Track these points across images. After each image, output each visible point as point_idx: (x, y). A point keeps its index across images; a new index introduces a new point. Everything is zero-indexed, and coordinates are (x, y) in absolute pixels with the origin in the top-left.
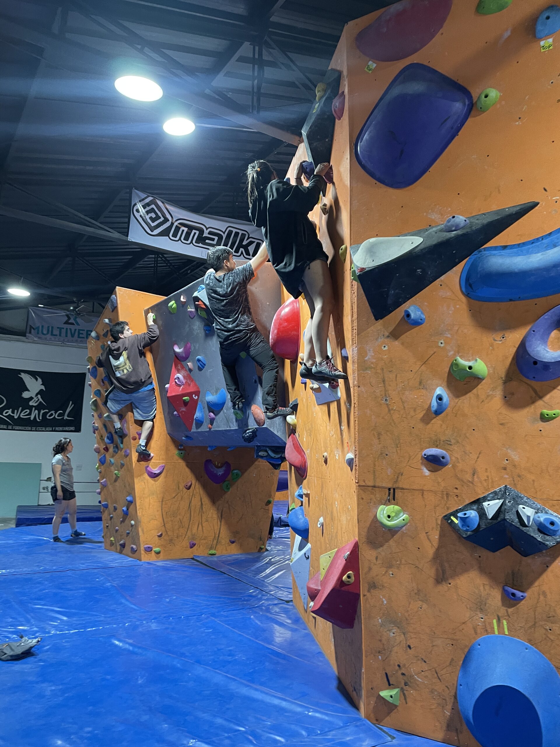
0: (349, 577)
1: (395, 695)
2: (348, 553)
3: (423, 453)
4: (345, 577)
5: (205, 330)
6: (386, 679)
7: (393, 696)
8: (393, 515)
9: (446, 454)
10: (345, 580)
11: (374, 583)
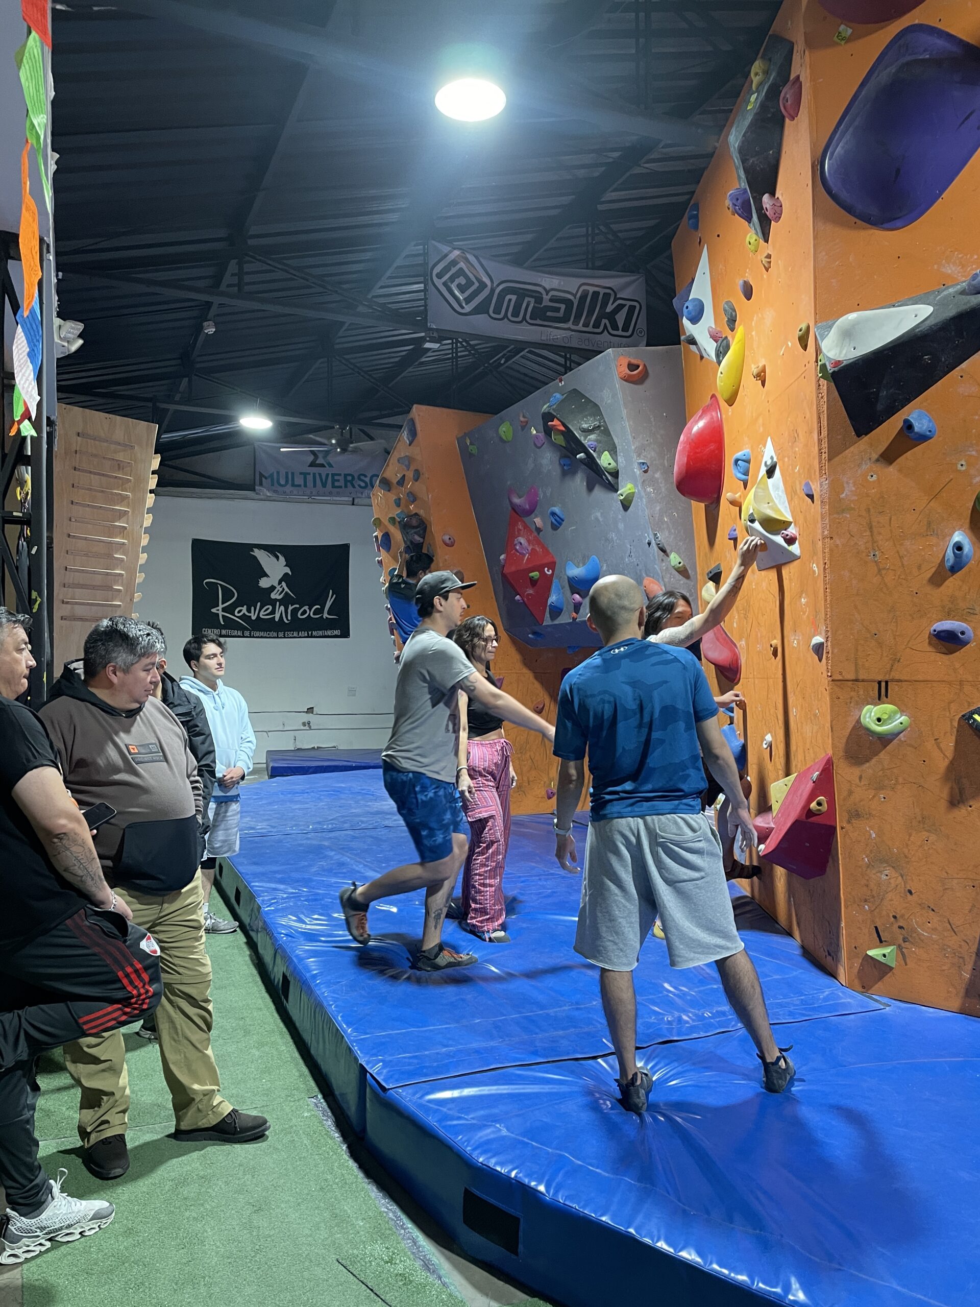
0: (819, 804)
1: (889, 953)
2: (817, 773)
3: (932, 629)
4: (813, 805)
5: (562, 466)
6: (876, 935)
7: (887, 955)
8: (885, 717)
9: (967, 628)
10: (814, 809)
11: (857, 811)
